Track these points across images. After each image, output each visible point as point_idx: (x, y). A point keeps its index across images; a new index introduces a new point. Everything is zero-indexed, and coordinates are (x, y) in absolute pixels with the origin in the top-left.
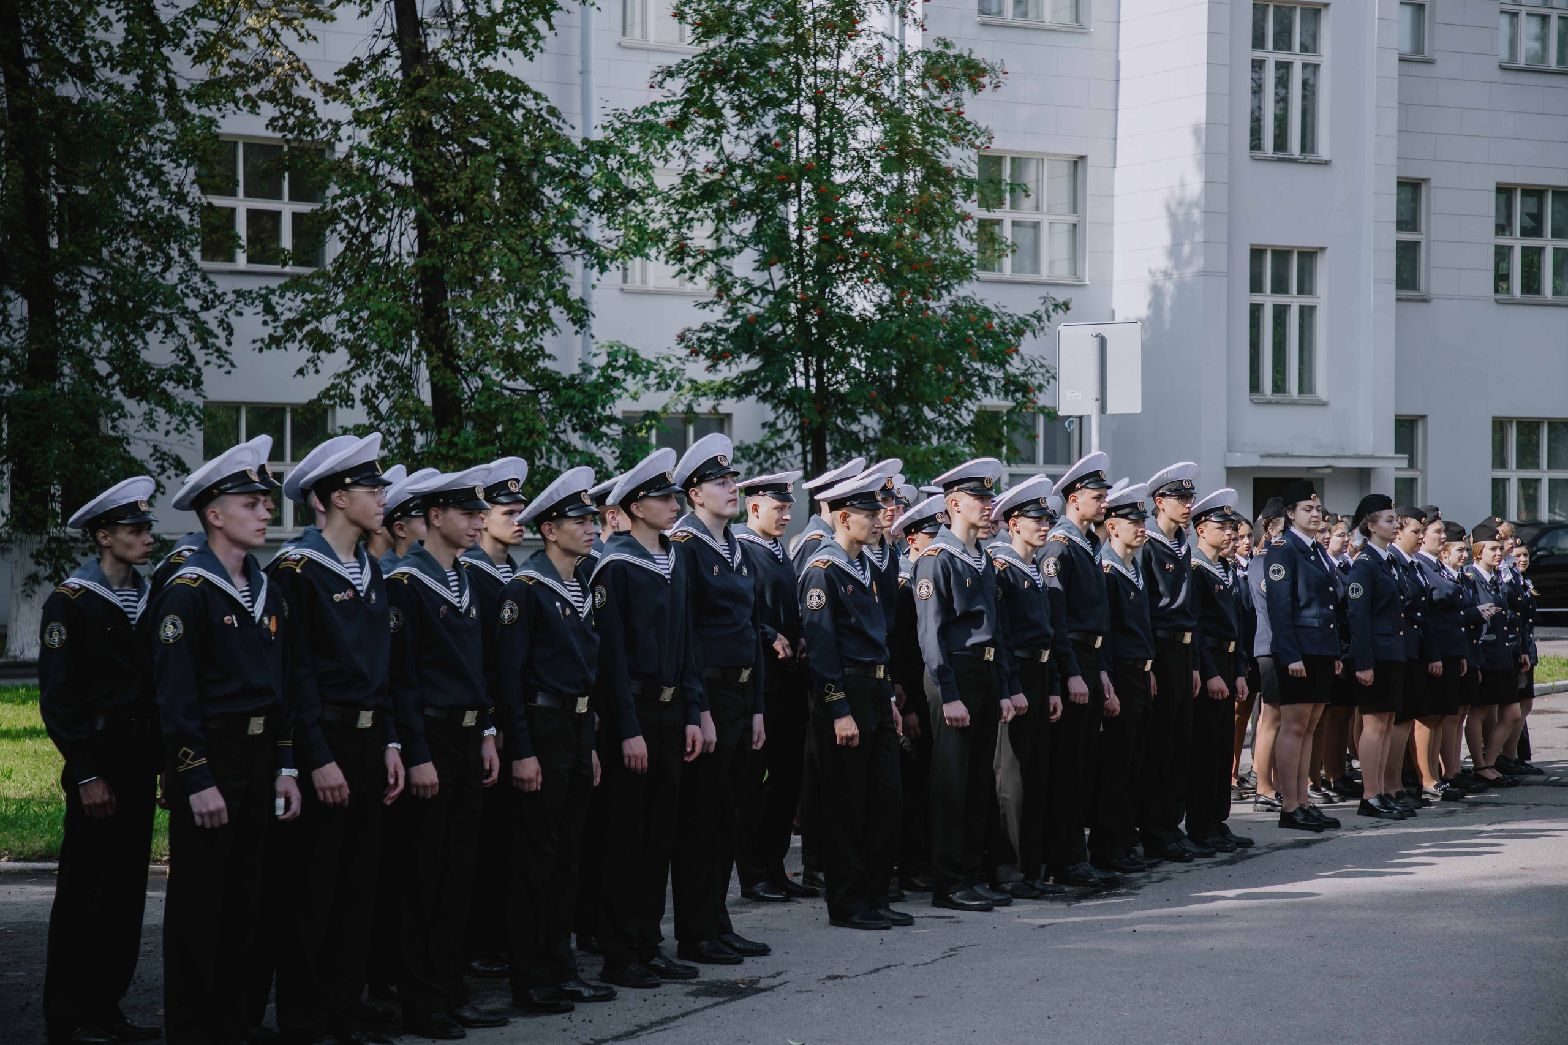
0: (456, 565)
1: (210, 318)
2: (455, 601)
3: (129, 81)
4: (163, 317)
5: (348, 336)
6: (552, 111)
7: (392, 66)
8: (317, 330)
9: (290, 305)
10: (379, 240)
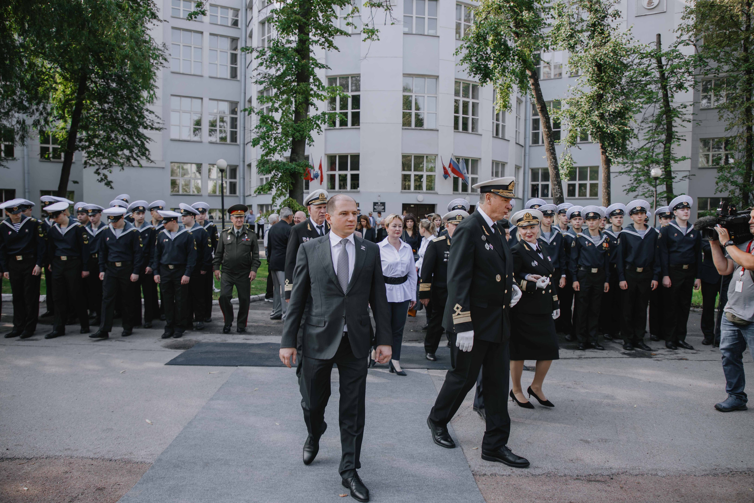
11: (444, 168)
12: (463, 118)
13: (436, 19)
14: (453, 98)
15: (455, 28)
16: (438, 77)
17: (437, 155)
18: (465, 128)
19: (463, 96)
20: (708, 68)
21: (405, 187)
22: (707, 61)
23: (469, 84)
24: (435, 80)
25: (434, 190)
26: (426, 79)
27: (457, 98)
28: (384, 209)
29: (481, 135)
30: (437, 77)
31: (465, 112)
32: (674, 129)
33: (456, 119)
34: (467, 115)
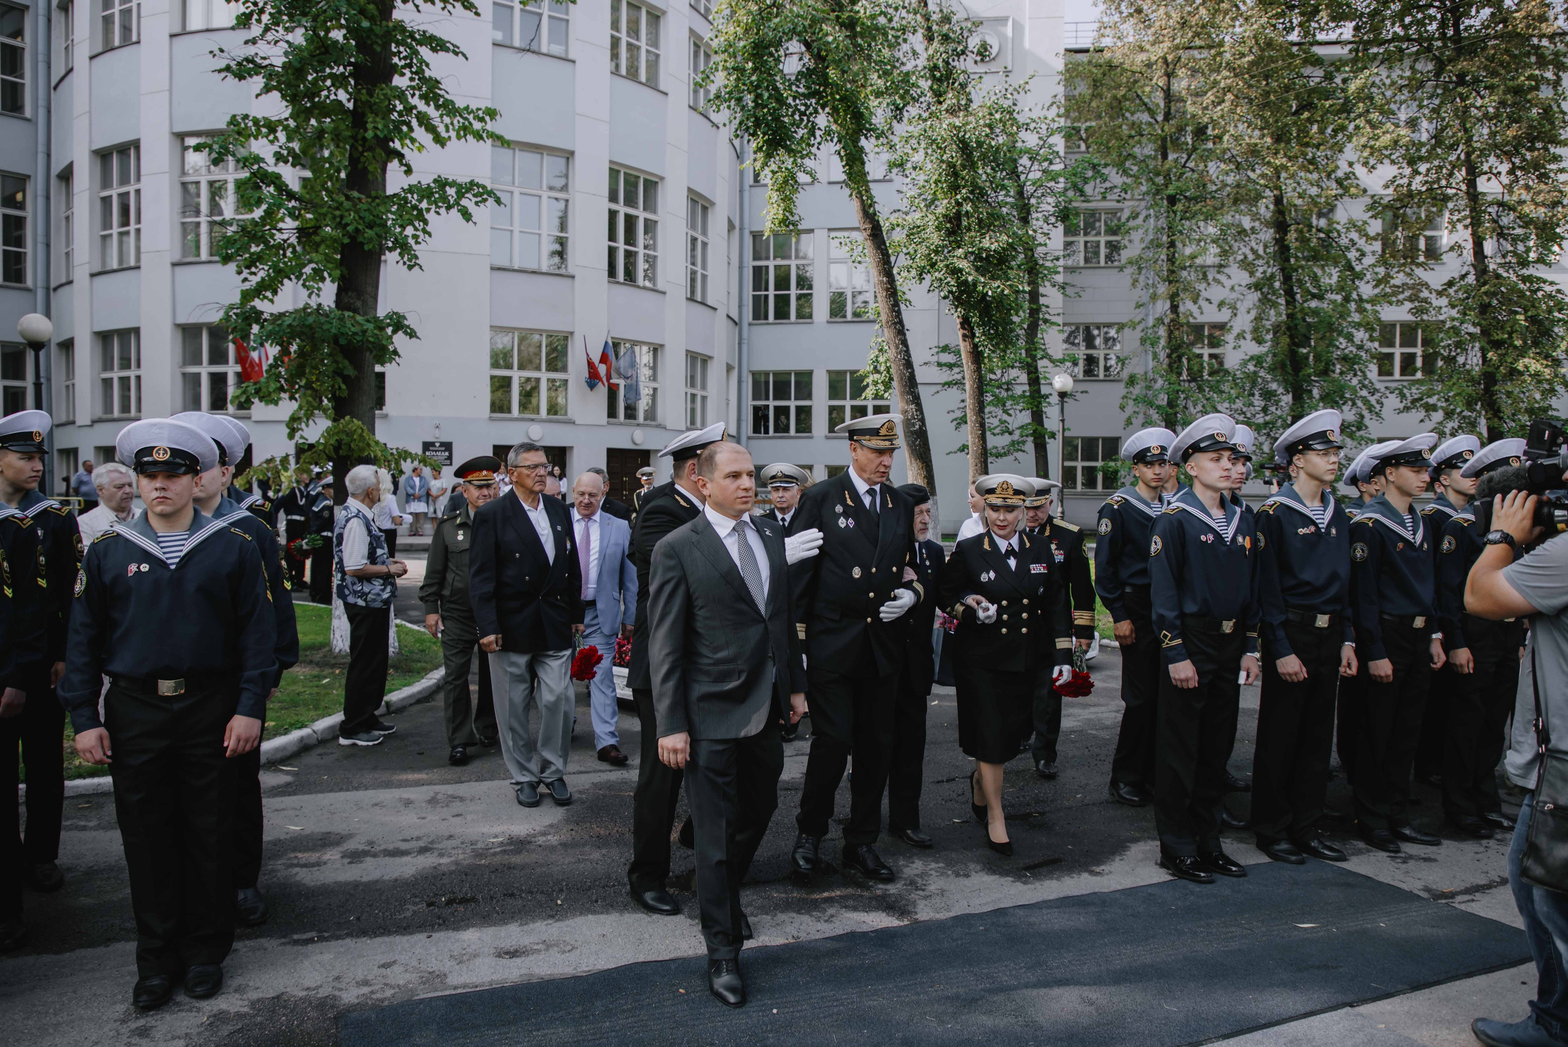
0: (1411, 510)
1: (1373, 400)
2: (1410, 538)
3: (1339, 298)
4: (1351, 399)
5: (1444, 404)
6: (1559, 291)
7: (1471, 279)
8: (1427, 403)
9: (1415, 392)
10: (1461, 360)
11: (590, 364)
12: (626, 251)
13: (567, 21)
14: (606, 205)
15: (609, 47)
16: (572, 153)
17: (572, 333)
18: (630, 276)
19: (625, 204)
20: (1108, 185)
21: (499, 406)
22: (1105, 171)
23: (638, 177)
24: (563, 161)
25: (566, 414)
26: (545, 157)
27: (614, 207)
28: (450, 458)
29: (664, 293)
30: (569, 156)
31: (630, 239)
32: (1042, 300)
33: (612, 252)
34: (634, 245)
